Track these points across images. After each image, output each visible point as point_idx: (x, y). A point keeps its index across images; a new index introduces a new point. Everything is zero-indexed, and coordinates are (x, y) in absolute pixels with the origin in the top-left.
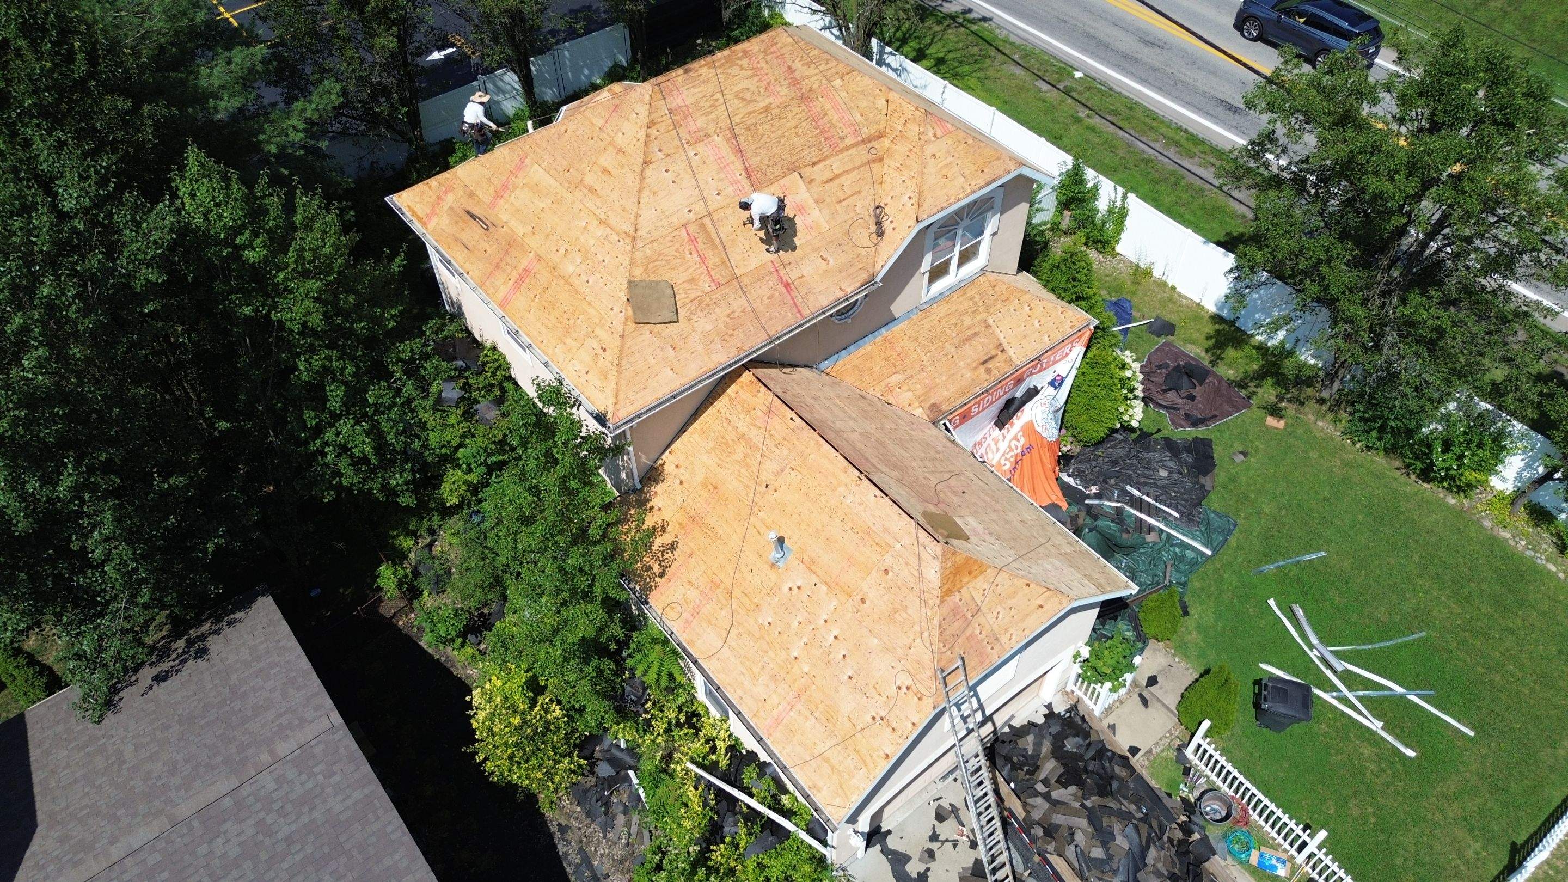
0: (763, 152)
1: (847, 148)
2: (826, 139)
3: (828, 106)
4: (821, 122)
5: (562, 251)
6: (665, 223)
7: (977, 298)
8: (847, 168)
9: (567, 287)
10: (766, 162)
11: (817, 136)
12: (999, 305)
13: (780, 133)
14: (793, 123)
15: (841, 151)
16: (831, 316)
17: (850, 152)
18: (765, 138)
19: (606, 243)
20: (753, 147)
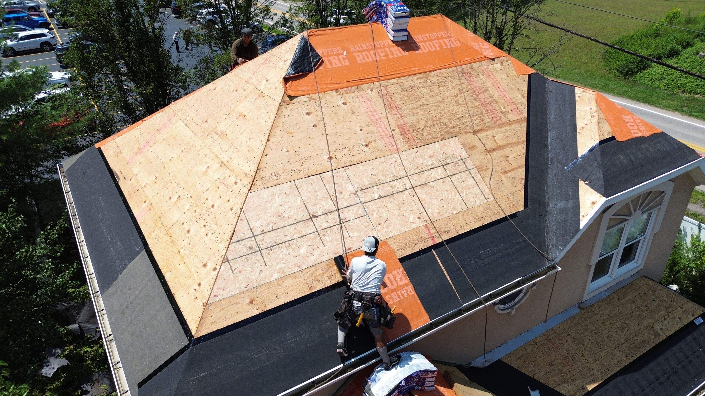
0: (420, 112)
1: (510, 123)
2: (487, 111)
3: (489, 84)
4: (481, 96)
5: (174, 198)
6: (297, 166)
7: (639, 302)
8: (510, 141)
9: (166, 238)
10: (423, 122)
11: (478, 107)
12: (663, 312)
13: (439, 98)
14: (455, 92)
15: (504, 124)
16: (494, 304)
17: (513, 127)
18: (423, 100)
19: (222, 187)
20: (409, 107)
